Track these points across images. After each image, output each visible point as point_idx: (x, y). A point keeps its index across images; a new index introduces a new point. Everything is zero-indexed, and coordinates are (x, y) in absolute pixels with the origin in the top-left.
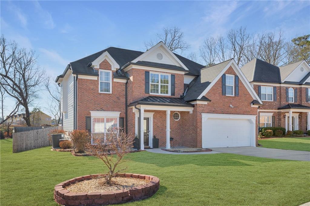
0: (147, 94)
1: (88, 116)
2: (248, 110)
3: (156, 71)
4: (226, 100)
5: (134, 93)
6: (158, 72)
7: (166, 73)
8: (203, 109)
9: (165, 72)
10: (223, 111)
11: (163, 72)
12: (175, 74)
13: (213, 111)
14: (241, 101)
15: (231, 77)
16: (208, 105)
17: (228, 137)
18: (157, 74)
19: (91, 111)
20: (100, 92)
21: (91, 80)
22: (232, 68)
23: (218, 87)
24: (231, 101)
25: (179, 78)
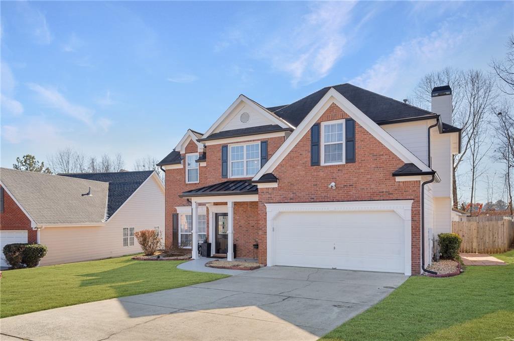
0: (224, 179)
1: (175, 213)
2: (384, 190)
3: (237, 142)
4: (321, 174)
5: (209, 180)
6: (241, 142)
7: (254, 141)
8: (269, 196)
9: (251, 141)
10: (313, 196)
11: (248, 141)
12: (268, 139)
13: (291, 199)
14: (362, 171)
15: (338, 125)
16: (280, 188)
17: (334, 248)
18: (241, 145)
19: (176, 208)
20: (187, 182)
21: (177, 169)
22: (337, 106)
23: (301, 152)
24: (334, 174)
25: (275, 145)
